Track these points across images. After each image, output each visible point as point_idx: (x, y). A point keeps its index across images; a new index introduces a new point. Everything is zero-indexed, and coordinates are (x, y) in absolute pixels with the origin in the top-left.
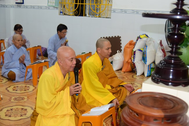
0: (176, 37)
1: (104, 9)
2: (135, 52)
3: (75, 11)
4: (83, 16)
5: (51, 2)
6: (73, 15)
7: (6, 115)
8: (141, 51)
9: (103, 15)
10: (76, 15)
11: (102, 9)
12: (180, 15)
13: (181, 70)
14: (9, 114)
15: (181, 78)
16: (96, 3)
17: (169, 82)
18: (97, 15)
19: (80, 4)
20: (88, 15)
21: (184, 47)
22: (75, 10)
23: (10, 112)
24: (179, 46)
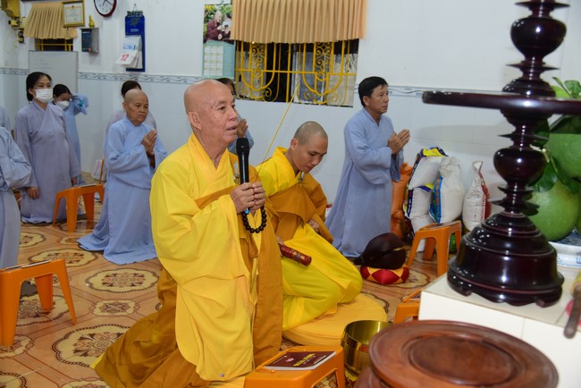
0: (519, 161)
1: (336, 84)
2: (411, 192)
3: (267, 90)
4: (285, 101)
5: (211, 69)
6: (261, 100)
7: (76, 351)
8: (428, 189)
9: (334, 99)
10: (268, 99)
11: (331, 83)
12: (531, 98)
13: (535, 258)
14: (85, 348)
15: (534, 283)
16: (317, 69)
17: (500, 293)
18: (319, 99)
19: (279, 71)
20: (296, 100)
21: (541, 188)
22: (266, 87)
23: (87, 341)
24: (528, 189)
